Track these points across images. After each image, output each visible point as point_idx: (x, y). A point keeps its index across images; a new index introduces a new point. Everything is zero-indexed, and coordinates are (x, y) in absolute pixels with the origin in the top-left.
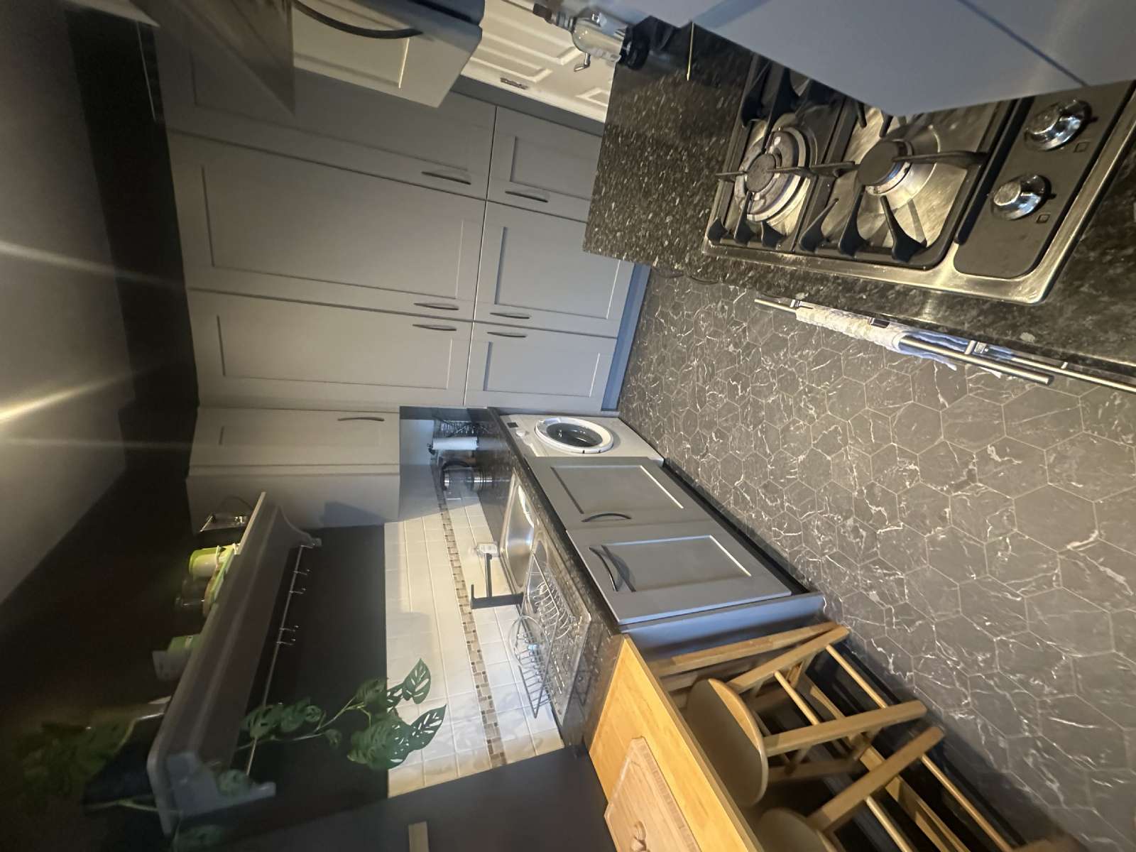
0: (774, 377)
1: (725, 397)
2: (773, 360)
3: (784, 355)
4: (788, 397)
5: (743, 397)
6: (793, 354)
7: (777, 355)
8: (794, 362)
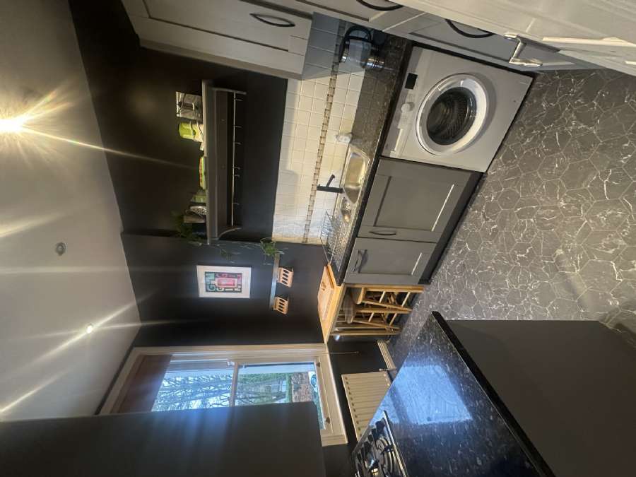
0: (521, 288)
1: (520, 241)
2: (535, 290)
3: (534, 300)
4: (505, 294)
5: (515, 258)
6: (533, 307)
7: (537, 295)
8: (527, 305)
